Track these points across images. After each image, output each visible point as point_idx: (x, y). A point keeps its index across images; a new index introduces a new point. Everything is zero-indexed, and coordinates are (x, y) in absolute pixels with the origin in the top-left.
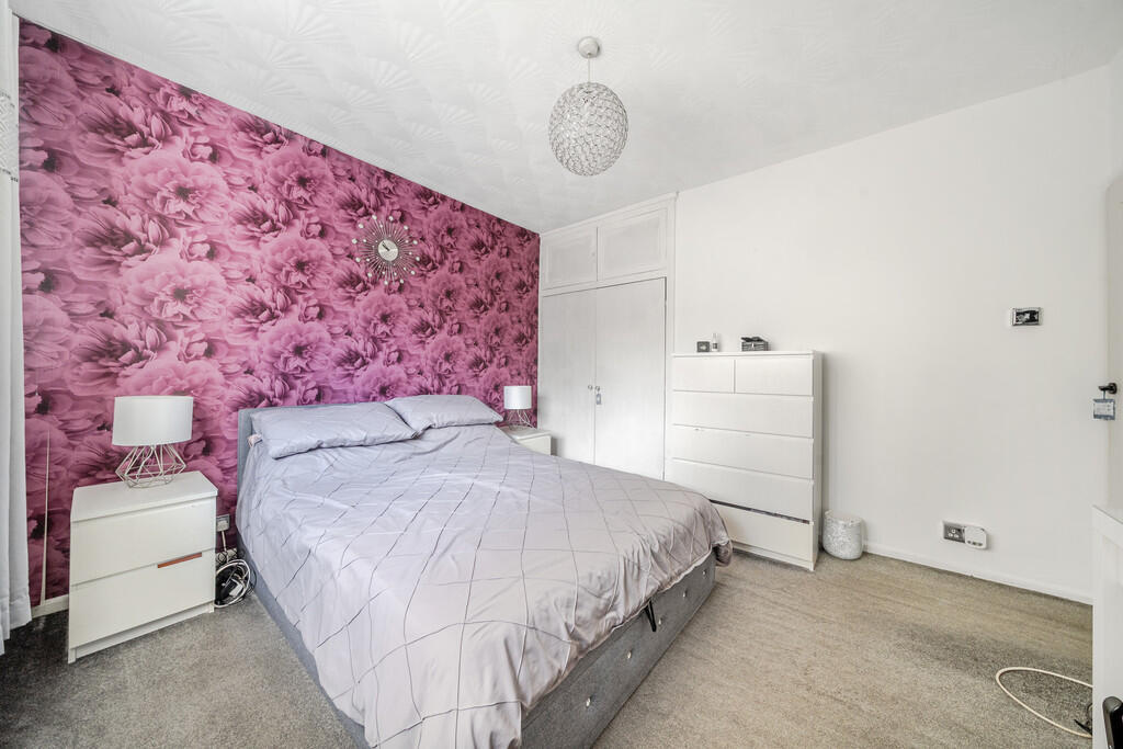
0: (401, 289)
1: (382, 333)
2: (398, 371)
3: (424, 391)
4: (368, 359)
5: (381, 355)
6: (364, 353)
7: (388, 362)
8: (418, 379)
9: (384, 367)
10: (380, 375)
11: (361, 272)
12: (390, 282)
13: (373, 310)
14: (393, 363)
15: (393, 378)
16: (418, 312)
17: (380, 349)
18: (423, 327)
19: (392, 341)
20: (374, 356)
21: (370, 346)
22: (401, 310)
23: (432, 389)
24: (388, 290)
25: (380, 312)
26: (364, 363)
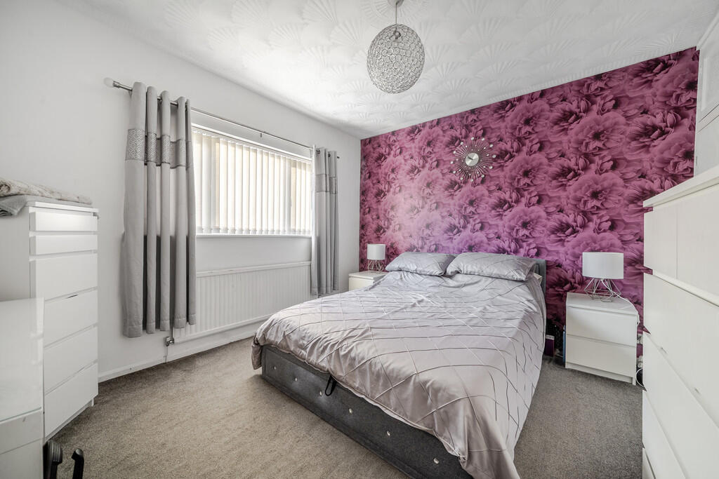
0: (483, 181)
1: (470, 213)
2: (480, 236)
3: (501, 251)
4: (461, 229)
5: (469, 226)
6: (459, 226)
7: (473, 230)
8: (496, 242)
9: (471, 234)
10: (468, 239)
11: (457, 179)
12: (475, 180)
13: (464, 199)
14: (477, 231)
15: (477, 240)
16: (497, 194)
17: (468, 223)
18: (501, 204)
19: (476, 217)
20: (465, 227)
21: (462, 221)
22: (483, 195)
23: (509, 250)
24: (474, 184)
25: (469, 199)
26: (459, 231)
